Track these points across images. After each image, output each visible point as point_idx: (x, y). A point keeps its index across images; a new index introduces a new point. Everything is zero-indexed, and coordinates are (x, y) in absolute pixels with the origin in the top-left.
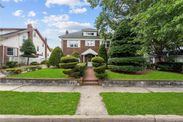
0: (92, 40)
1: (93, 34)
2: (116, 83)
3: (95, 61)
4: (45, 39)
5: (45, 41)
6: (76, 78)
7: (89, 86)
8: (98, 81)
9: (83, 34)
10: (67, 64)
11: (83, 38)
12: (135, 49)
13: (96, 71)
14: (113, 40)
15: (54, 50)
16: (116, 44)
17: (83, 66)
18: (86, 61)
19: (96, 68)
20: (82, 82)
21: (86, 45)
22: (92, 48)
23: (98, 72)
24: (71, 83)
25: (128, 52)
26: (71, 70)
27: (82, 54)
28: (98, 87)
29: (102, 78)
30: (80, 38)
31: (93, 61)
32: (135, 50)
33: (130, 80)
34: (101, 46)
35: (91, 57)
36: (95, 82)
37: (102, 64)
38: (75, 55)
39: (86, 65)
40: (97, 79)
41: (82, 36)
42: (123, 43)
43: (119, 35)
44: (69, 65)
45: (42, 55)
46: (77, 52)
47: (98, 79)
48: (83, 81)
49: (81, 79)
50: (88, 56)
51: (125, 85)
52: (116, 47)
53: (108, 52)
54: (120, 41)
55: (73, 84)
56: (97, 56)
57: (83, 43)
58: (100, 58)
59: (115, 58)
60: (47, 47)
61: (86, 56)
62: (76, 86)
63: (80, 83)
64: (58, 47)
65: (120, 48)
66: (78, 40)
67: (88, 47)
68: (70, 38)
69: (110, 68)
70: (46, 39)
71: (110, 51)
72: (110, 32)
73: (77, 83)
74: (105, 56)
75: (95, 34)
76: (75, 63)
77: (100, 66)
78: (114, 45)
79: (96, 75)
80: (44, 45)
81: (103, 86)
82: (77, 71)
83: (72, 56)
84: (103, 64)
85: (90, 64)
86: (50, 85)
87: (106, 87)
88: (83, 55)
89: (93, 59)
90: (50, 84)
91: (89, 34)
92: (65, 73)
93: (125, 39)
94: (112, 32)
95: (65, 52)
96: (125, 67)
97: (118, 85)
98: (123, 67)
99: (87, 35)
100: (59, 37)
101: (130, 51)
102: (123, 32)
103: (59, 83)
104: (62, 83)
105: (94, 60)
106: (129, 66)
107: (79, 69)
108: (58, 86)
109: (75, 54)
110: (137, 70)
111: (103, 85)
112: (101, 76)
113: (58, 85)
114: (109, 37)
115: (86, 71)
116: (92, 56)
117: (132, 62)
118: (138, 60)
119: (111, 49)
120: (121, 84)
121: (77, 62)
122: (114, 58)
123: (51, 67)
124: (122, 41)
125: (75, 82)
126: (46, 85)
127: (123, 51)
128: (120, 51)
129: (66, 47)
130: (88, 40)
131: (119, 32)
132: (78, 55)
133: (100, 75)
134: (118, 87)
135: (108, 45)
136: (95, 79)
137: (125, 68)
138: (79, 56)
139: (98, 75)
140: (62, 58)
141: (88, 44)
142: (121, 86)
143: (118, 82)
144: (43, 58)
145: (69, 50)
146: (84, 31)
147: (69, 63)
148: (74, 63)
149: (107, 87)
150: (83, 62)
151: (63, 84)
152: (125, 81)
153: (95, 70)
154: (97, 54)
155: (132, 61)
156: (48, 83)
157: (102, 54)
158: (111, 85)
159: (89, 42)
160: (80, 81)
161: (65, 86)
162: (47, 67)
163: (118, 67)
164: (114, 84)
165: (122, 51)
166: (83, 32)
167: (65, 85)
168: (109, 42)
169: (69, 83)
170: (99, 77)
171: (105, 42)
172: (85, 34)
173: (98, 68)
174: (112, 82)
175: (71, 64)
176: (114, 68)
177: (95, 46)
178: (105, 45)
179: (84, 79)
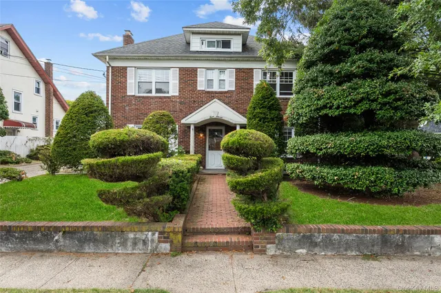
0: (226, 69)
1: (226, 44)
2: (328, 243)
3: (237, 149)
4: (43, 66)
5: (44, 73)
6: (156, 219)
7: (211, 257)
8: (250, 233)
9: (188, 44)
10: (113, 160)
11: (188, 59)
12: (399, 99)
13: (241, 192)
14: (309, 65)
15: (74, 107)
16: (320, 79)
17: (185, 169)
18: (201, 149)
19: (242, 179)
20: (180, 237)
21: (201, 86)
22: (224, 97)
23: (250, 193)
24: (135, 244)
25: (372, 110)
26: (134, 189)
27: (183, 121)
28: (251, 261)
29: (269, 219)
30: (176, 59)
31: (228, 149)
32: (399, 103)
33: (386, 230)
34: (261, 88)
35: (221, 131)
36: (235, 239)
37: (268, 162)
38: (158, 125)
39: (202, 163)
40: (243, 224)
41: (185, 52)
42: (349, 77)
43: (331, 43)
44: (124, 164)
45: (32, 126)
46: (166, 112)
47: (248, 224)
48: (186, 232)
49: (179, 223)
50: (208, 128)
51: (366, 252)
52: (320, 91)
53: (288, 111)
54: (336, 69)
55: (140, 246)
56: (243, 127)
57: (188, 77)
58: (259, 136)
59: (318, 137)
60: (52, 94)
61: (200, 128)
62: (156, 254)
63: (172, 242)
64: (92, 94)
65: (337, 97)
66: (169, 68)
67: (208, 92)
68: (139, 59)
69: (298, 178)
70: (49, 65)
71: (294, 107)
72: (292, 38)
73: (159, 242)
74: (276, 128)
75: (236, 45)
76: (151, 155)
77: (256, 168)
78: (314, 82)
79: (240, 209)
80: (42, 87)
81: (273, 256)
82: (161, 188)
83: (146, 128)
84: (272, 163)
85: (216, 160)
86: (42, 251)
87: (283, 261)
88: (188, 126)
89: (226, 139)
90: (42, 247)
91: (210, 44)
92: (106, 201)
93: (356, 57)
94: (301, 37)
95: (119, 115)
96: (357, 171)
97: (333, 249)
98: (350, 171)
99: (205, 48)
100: (95, 55)
101: (380, 109)
102: (348, 30)
103: (83, 242)
104: (95, 241)
105: (233, 143)
106: (375, 169)
107: (168, 181)
108: (79, 253)
109: (157, 122)
110: (407, 184)
111: (271, 249)
112: (262, 211)
113: (77, 252)
114: (290, 55)
115: (200, 187)
116: (223, 128)
117: (387, 152)
118: (414, 145)
119: (298, 99)
120: (348, 246)
121: (159, 153)
122: (312, 138)
123: (63, 170)
124: (345, 67)
125: (152, 236)
126: (27, 251)
127: (350, 107)
128: (338, 107)
129: (125, 96)
130: (208, 69)
131: (333, 30)
132: (169, 123)
133: (259, 207)
134: (338, 261)
135: (286, 88)
136: (236, 225)
137: (359, 178)
138: (173, 130)
139: (252, 207)
140: (97, 137)
141: (210, 82)
142: (349, 253)
143: (336, 236)
144: (36, 139)
145: (133, 107)
146: (194, 33)
147: (122, 159)
148: (144, 156)
149: (291, 261)
150: (188, 152)
151: (102, 246)
152: (366, 231)
153: (235, 188)
154: (244, 120)
155: (388, 147)
156: (36, 241)
157: (263, 120)
158: (304, 251)
159: (214, 75)
160: (175, 233)
161: (106, 255)
162: (45, 172)
163: (330, 174)
164: (316, 245)
165: (346, 107)
166: (187, 35)
167: (110, 251)
168: (291, 75)
169: (124, 244)
170: (255, 218)
171: (273, 74)
172: (197, 44)
173: (251, 177)
174: (310, 237)
175: (134, 162)
176: (314, 178)
177: (233, 89)
178: (274, 86)
179: (191, 226)
